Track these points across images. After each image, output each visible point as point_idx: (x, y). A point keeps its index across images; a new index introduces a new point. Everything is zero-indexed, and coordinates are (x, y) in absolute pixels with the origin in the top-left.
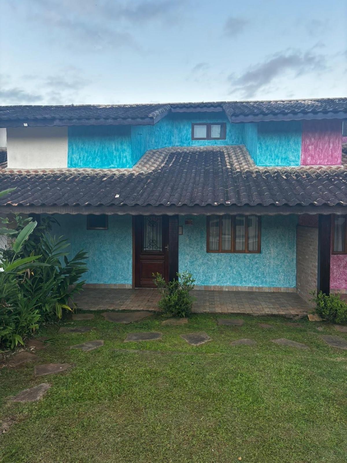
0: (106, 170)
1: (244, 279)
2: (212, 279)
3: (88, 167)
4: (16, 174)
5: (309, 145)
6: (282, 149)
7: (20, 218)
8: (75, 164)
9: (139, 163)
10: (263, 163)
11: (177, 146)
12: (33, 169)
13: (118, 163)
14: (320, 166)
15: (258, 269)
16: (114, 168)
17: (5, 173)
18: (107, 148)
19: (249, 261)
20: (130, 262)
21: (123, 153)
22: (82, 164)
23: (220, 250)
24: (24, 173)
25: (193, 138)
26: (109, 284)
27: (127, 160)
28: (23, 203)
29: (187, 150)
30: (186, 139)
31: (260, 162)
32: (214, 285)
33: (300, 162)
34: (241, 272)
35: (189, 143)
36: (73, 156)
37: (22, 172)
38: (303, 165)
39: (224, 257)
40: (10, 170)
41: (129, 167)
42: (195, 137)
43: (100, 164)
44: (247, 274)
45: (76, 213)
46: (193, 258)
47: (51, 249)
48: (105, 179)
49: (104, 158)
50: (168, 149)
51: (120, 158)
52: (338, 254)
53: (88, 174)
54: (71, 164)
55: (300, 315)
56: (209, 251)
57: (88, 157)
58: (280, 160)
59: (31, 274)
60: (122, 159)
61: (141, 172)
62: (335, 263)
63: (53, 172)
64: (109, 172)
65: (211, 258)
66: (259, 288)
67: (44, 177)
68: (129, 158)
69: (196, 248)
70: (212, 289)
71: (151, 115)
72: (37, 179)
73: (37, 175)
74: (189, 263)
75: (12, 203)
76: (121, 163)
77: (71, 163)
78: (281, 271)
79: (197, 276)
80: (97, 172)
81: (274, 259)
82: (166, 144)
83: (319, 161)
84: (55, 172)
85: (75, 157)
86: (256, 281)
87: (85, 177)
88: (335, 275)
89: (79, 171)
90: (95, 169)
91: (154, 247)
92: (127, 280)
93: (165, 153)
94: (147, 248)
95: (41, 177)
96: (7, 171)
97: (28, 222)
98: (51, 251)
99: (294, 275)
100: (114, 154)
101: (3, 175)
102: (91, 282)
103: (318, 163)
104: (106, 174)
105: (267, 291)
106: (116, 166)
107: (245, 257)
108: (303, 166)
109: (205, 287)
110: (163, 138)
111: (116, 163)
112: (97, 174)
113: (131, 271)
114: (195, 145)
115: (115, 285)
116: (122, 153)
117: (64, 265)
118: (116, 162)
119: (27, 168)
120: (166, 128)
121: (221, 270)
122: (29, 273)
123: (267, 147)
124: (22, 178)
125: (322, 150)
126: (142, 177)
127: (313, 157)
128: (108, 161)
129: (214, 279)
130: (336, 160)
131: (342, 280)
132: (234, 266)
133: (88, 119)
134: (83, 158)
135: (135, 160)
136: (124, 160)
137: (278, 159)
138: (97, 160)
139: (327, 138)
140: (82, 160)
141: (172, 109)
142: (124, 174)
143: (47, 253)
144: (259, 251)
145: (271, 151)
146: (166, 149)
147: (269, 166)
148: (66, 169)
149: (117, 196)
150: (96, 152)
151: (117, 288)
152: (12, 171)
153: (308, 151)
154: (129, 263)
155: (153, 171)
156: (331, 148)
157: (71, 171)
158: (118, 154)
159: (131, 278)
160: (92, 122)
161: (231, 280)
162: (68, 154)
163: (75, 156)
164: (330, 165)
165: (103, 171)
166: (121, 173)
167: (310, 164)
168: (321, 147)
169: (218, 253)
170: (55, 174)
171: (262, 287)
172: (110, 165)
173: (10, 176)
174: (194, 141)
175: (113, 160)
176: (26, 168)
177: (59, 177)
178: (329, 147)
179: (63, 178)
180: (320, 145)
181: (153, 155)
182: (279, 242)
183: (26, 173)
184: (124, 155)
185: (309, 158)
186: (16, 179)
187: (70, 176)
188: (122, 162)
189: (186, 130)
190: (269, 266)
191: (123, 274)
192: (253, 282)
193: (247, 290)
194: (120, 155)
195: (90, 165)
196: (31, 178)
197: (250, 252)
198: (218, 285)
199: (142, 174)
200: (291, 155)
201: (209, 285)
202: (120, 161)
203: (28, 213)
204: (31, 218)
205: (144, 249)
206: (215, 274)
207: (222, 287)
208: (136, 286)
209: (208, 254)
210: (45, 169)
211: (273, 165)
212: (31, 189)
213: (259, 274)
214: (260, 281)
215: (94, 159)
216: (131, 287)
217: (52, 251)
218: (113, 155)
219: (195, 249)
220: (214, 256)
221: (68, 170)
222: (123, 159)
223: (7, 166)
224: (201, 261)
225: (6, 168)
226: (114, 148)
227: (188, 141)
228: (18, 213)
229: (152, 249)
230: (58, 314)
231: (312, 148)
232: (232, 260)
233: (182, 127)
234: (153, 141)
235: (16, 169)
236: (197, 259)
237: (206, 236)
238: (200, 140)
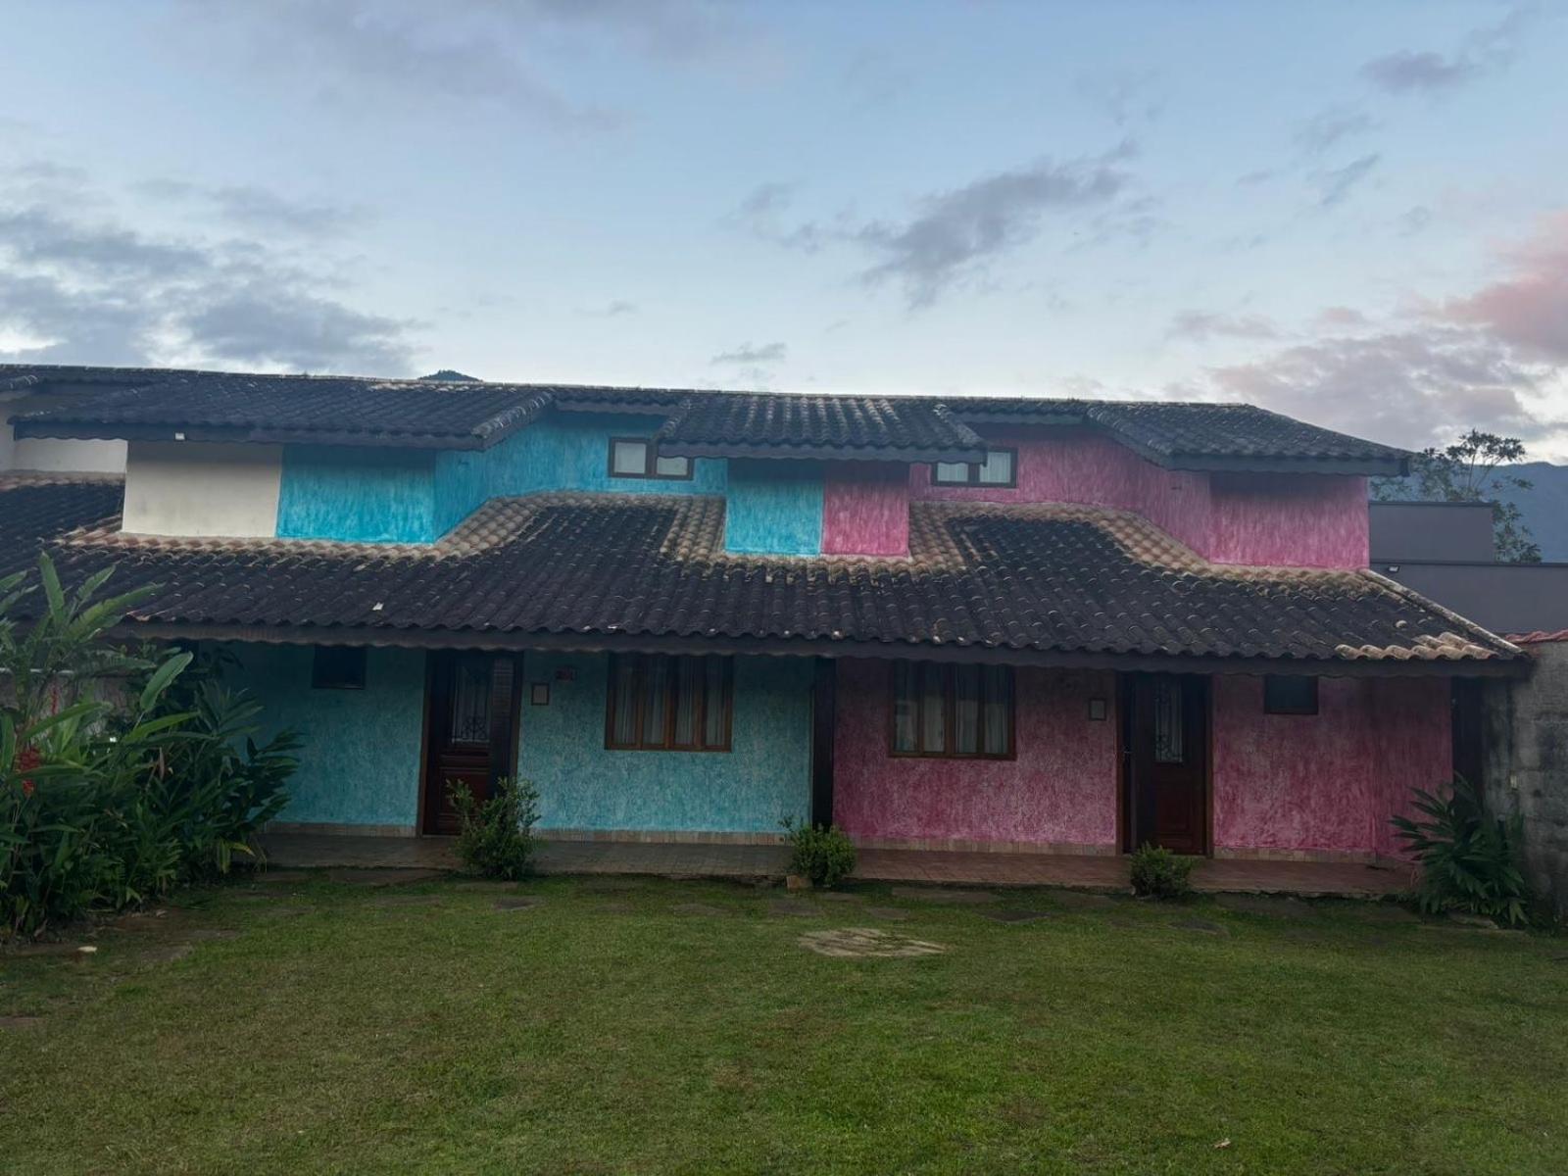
0: (369, 547)
1: (689, 815)
2: (615, 814)
3: (327, 536)
4: (143, 547)
5: (839, 511)
6: (780, 517)
7: (151, 648)
8: (296, 531)
9: (457, 530)
10: (740, 546)
11: (571, 490)
12: (188, 538)
13: (400, 531)
14: (862, 556)
15: (722, 789)
16: (389, 541)
17: (116, 545)
18: (377, 496)
19: (703, 769)
20: (414, 771)
21: (413, 509)
22: (311, 530)
23: (639, 744)
24: (164, 546)
25: (612, 473)
26: (357, 826)
27: (421, 524)
28: (163, 617)
29: (593, 502)
30: (594, 475)
31: (731, 542)
32: (618, 828)
33: (819, 547)
34: (684, 796)
35: (601, 485)
36: (293, 512)
37: (158, 544)
38: (826, 553)
39: (646, 761)
40: (126, 538)
41: (427, 541)
42: (616, 470)
43: (356, 531)
44: (697, 802)
45: (281, 641)
46: (571, 764)
47: (217, 718)
48: (362, 567)
49: (367, 518)
50: (544, 496)
51: (405, 519)
52: (901, 757)
53: (323, 555)
54: (286, 530)
55: (770, 878)
56: (611, 743)
57: (328, 515)
58: (775, 541)
59: (167, 773)
60: (410, 521)
61: (452, 554)
62: (895, 778)
63: (240, 546)
64: (375, 552)
65: (614, 763)
66: (725, 835)
67: (215, 557)
68: (427, 519)
69: (580, 738)
70: (614, 839)
71: (477, 431)
72: (197, 562)
73: (196, 553)
74: (559, 774)
75: (138, 614)
76: (407, 529)
77: (284, 526)
78: (774, 796)
79: (577, 807)
80: (348, 551)
81: (759, 765)
82: (540, 484)
83: (860, 547)
84: (244, 548)
85: (296, 513)
86: (718, 818)
87: (314, 562)
88: (895, 806)
89: (303, 547)
90: (341, 543)
91: (477, 735)
92: (406, 815)
93: (533, 506)
94: (461, 737)
95: (207, 558)
96: (119, 538)
97: (167, 658)
98: (217, 722)
99: (804, 806)
100: (393, 509)
101: (112, 550)
102: (313, 820)
103: (859, 548)
104: (365, 557)
105: (742, 841)
106: (395, 538)
107: (694, 761)
108: (825, 555)
109: (596, 833)
110: (532, 469)
111: (395, 531)
112: (344, 556)
113: (416, 794)
114: (616, 490)
115: (373, 827)
116: (410, 507)
117: (244, 759)
118: (397, 528)
119: (173, 535)
120: (542, 446)
121: (637, 791)
122: (162, 768)
123: (749, 510)
124: (159, 560)
125: (866, 522)
126: (452, 565)
127: (847, 537)
128: (377, 526)
129: (620, 816)
130: (897, 545)
131: (910, 816)
132: (668, 782)
133: (333, 429)
134: (316, 515)
135: (444, 523)
136: (416, 525)
137: (773, 537)
138: (348, 522)
139: (876, 497)
140: (314, 520)
141: (557, 401)
142: (409, 558)
143: (208, 728)
144: (727, 747)
145: (756, 519)
146: (540, 496)
147: (751, 553)
148: (272, 541)
149: (379, 607)
150: (349, 503)
151: (379, 834)
152: (132, 541)
153: (836, 522)
154: (410, 773)
155: (483, 551)
156: (885, 518)
157: (283, 546)
158: (401, 509)
159: (414, 810)
160: (341, 437)
161: (660, 817)
162: (280, 503)
163: (298, 510)
164: (882, 555)
165: (362, 549)
166: (404, 554)
167: (841, 553)
168: (864, 516)
169: (632, 749)
170: (244, 551)
171: (731, 833)
172: (381, 534)
173: (128, 553)
174: (613, 480)
175: (388, 523)
176: (167, 535)
177: (252, 559)
178: (882, 515)
179: (259, 563)
180: (864, 510)
181: (500, 512)
182: (772, 726)
183: (168, 547)
184: (417, 512)
185: (839, 539)
186: (144, 560)
187: (278, 559)
188: (411, 528)
189: (595, 453)
190: (748, 781)
191: (394, 801)
192: (710, 820)
193: (696, 841)
194: (406, 513)
195: (332, 534)
196: (183, 560)
197: (706, 748)
198: (627, 828)
199: (453, 558)
200: (800, 530)
201: (606, 828)
202: (404, 526)
203: (171, 637)
204: (177, 649)
205: (453, 740)
206: (623, 800)
207: (636, 834)
208: (425, 832)
209: (608, 753)
210: (219, 537)
211: (761, 550)
212: (181, 587)
213: (724, 802)
214: (727, 819)
215: (341, 519)
216: (414, 834)
217: (219, 724)
218: (389, 512)
219: (576, 740)
220: (623, 758)
221: (276, 544)
222: (412, 523)
223: (119, 527)
224: (590, 769)
225: (117, 533)
226: (392, 495)
227: (599, 480)
228: (149, 637)
229: (471, 740)
230: (222, 863)
231: (846, 518)
232: (664, 766)
233: (584, 443)
234: (506, 477)
235: (143, 535)
236: (580, 766)
237: (605, 709)
238: (629, 480)
